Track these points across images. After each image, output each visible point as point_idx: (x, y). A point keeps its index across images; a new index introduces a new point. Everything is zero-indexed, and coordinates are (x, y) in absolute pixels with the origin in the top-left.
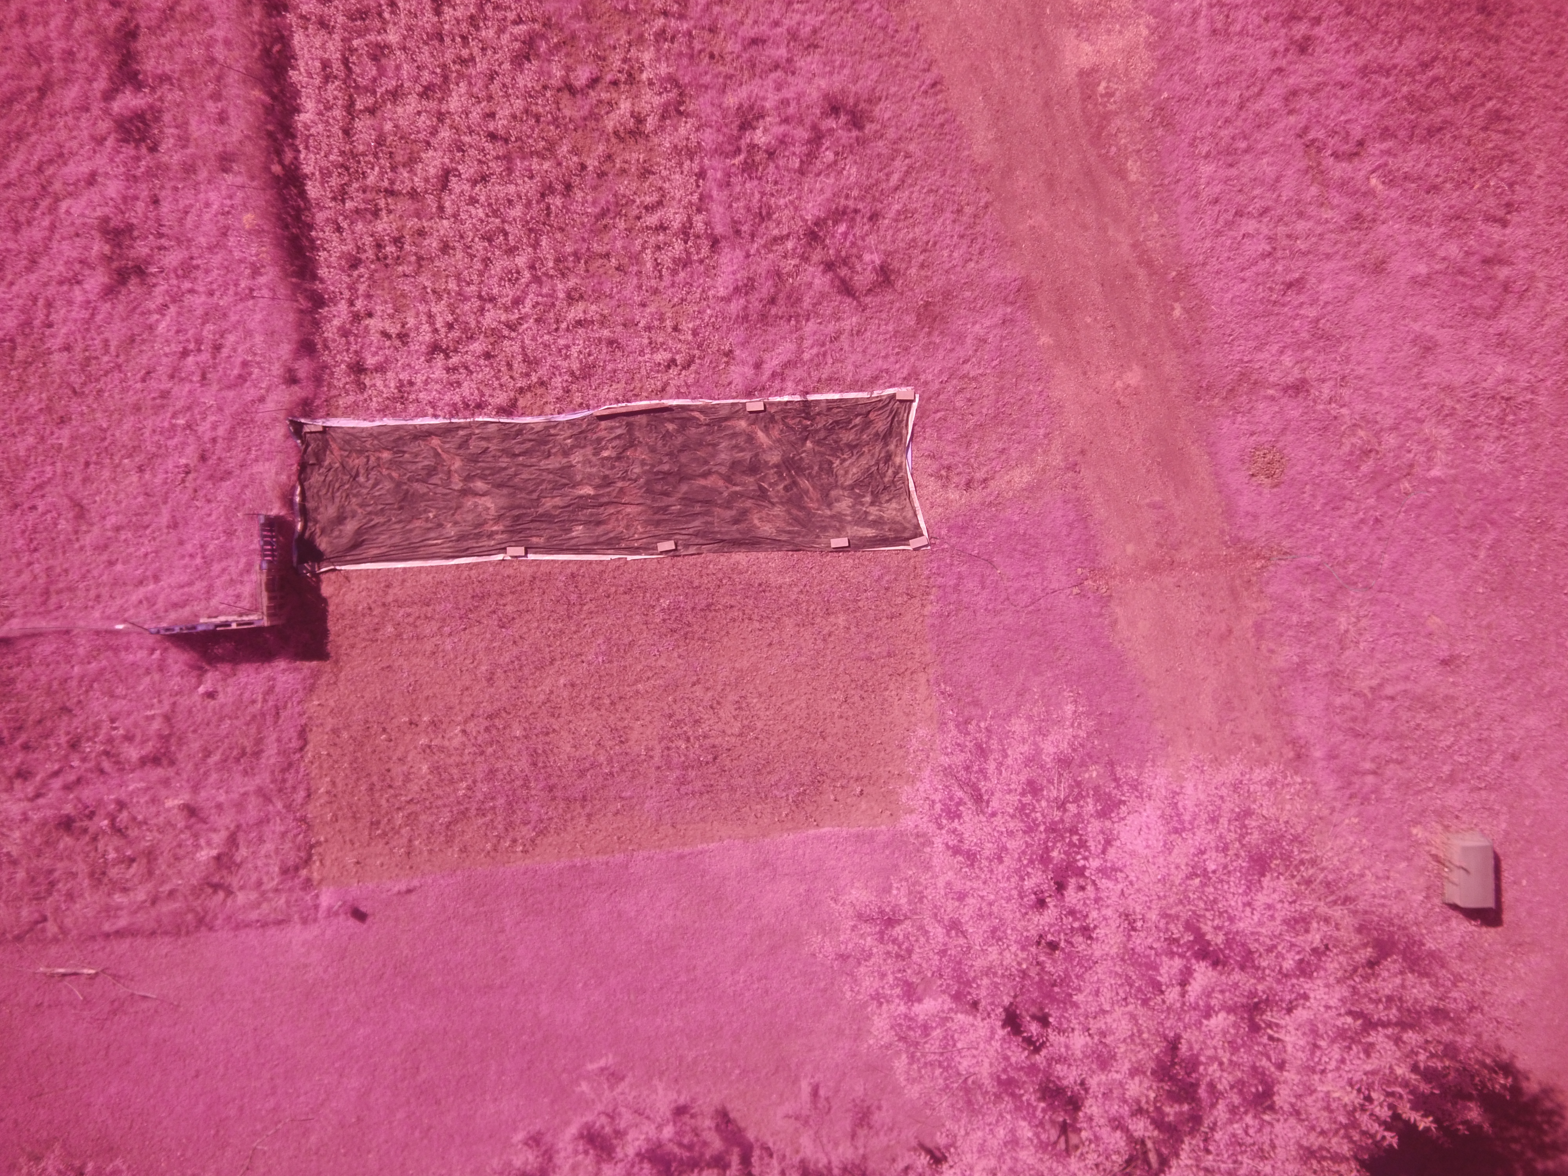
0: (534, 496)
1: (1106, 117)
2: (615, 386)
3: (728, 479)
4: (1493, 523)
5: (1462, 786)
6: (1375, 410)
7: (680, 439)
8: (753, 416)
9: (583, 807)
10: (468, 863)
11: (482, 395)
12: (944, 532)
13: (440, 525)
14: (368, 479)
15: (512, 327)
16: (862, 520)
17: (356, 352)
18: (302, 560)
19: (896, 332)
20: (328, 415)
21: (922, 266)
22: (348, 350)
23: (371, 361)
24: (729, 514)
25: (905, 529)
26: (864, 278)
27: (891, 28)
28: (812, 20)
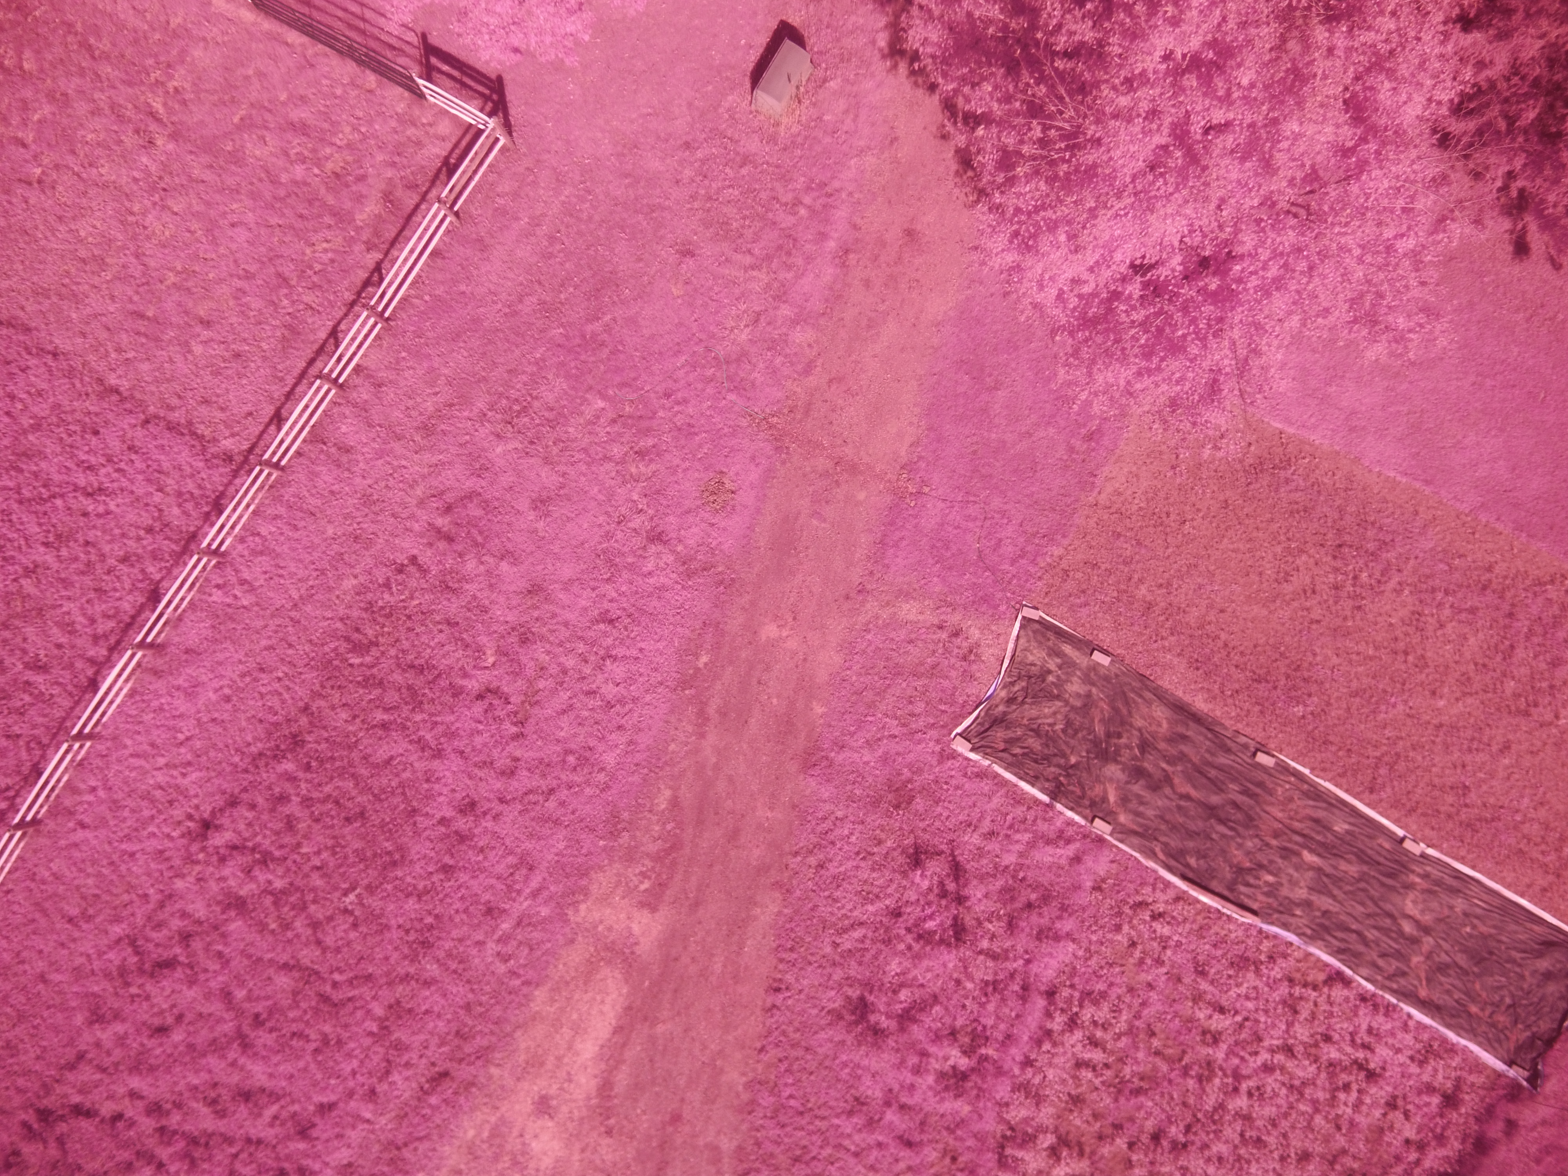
0: (1362, 885)
1: (658, 858)
2: (1223, 933)
3: (1168, 779)
4: (583, 336)
5: (741, 150)
6: (613, 482)
7: (1191, 844)
8: (1109, 819)
9: (1490, 581)
11: (1355, 1007)
12: (1003, 608)
13: (1466, 915)
15: (1289, 1049)
16: (1068, 664)
19: (937, 802)
20: (1500, 1076)
21: (880, 842)
24: (1185, 748)
25: (1034, 632)
26: (936, 868)
27: (783, 1067)
28: (847, 1126)
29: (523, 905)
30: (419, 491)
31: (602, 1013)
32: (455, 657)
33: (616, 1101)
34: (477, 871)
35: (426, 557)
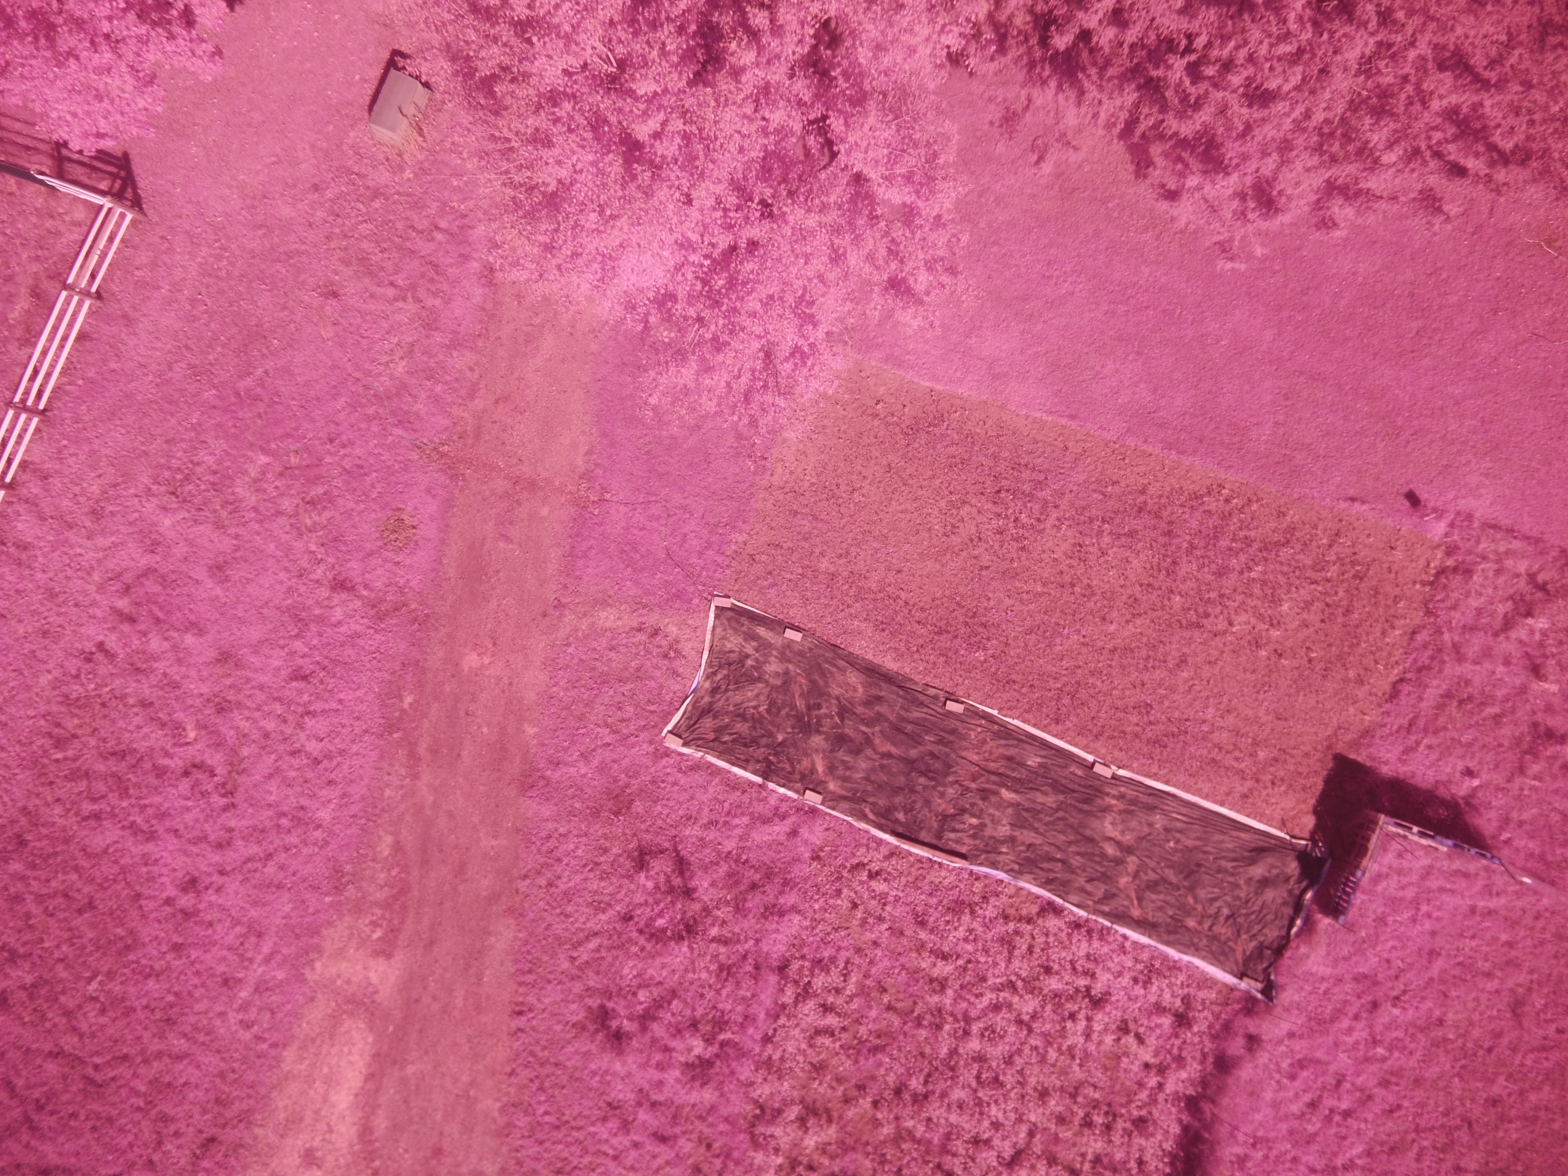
0: (1060, 814)
1: (387, 905)
2: (937, 881)
3: (868, 741)
5: (371, 184)
6: (288, 537)
7: (898, 800)
8: (819, 789)
9: (1145, 503)
10: (1282, 501)
11: (1069, 935)
12: (696, 601)
13: (1167, 830)
14: (1219, 909)
15: (1011, 986)
16: (764, 646)
17: (1177, 1036)
18: (1321, 861)
19: (655, 802)
20: (1232, 989)
21: (605, 851)
22: (1184, 1042)
23: (1166, 1021)
24: (882, 709)
25: (729, 620)
26: (661, 866)
27: (535, 1086)
28: (602, 1131)
29: (259, 970)
30: (96, 577)
31: (350, 1063)
32: (156, 738)
33: (377, 1144)
34: (207, 945)
35: (112, 642)
